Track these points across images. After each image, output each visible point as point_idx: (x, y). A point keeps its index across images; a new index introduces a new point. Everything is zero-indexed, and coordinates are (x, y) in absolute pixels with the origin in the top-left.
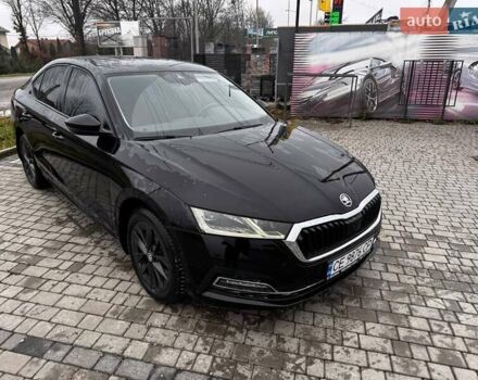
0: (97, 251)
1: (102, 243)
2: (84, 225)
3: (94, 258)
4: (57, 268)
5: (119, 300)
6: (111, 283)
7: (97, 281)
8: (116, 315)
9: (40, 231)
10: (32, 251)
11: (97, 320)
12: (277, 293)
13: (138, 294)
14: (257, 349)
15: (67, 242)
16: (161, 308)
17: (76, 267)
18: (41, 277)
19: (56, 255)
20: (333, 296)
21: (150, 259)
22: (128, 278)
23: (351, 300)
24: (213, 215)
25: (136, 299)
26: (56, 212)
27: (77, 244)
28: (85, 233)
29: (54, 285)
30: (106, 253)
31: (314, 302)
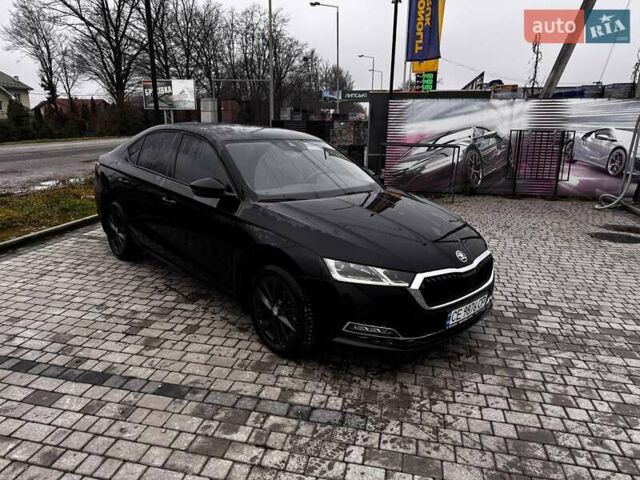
0: (208, 316)
1: (211, 309)
2: (186, 294)
3: (206, 322)
4: (171, 330)
5: (243, 355)
6: (230, 342)
7: (215, 341)
8: (243, 367)
9: (141, 299)
10: (141, 316)
11: (226, 371)
12: (401, 338)
13: (260, 351)
14: (384, 394)
15: (174, 309)
16: (285, 362)
17: (191, 330)
18: (158, 338)
19: (165, 320)
20: (450, 354)
21: (276, 313)
22: (246, 338)
23: (468, 357)
24: (343, 266)
25: (259, 355)
26: (153, 282)
27: (185, 310)
28: (189, 300)
29: (174, 344)
30: (217, 317)
31: (432, 359)
